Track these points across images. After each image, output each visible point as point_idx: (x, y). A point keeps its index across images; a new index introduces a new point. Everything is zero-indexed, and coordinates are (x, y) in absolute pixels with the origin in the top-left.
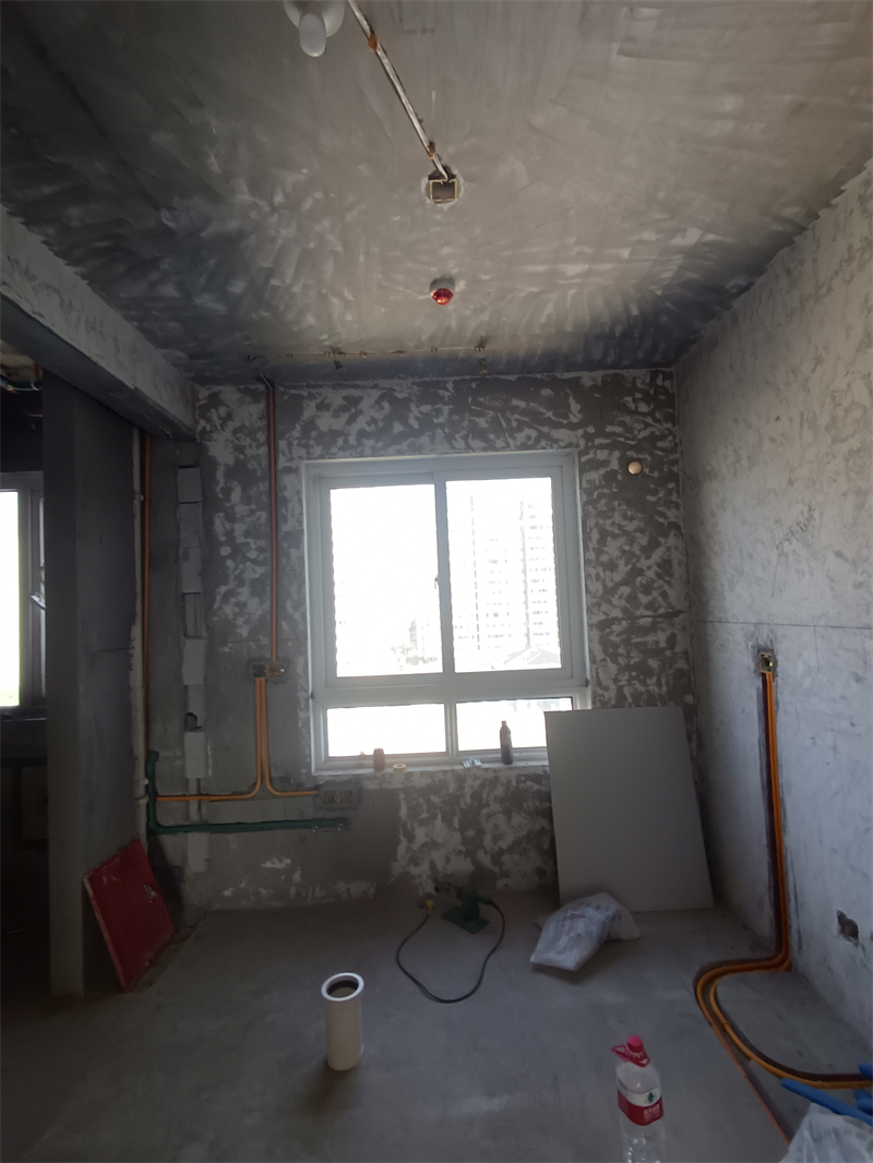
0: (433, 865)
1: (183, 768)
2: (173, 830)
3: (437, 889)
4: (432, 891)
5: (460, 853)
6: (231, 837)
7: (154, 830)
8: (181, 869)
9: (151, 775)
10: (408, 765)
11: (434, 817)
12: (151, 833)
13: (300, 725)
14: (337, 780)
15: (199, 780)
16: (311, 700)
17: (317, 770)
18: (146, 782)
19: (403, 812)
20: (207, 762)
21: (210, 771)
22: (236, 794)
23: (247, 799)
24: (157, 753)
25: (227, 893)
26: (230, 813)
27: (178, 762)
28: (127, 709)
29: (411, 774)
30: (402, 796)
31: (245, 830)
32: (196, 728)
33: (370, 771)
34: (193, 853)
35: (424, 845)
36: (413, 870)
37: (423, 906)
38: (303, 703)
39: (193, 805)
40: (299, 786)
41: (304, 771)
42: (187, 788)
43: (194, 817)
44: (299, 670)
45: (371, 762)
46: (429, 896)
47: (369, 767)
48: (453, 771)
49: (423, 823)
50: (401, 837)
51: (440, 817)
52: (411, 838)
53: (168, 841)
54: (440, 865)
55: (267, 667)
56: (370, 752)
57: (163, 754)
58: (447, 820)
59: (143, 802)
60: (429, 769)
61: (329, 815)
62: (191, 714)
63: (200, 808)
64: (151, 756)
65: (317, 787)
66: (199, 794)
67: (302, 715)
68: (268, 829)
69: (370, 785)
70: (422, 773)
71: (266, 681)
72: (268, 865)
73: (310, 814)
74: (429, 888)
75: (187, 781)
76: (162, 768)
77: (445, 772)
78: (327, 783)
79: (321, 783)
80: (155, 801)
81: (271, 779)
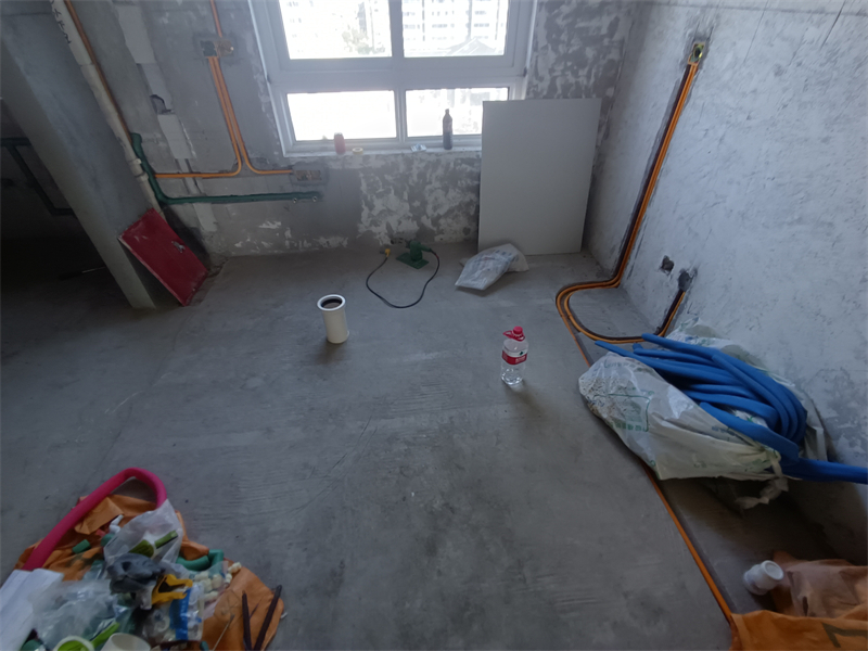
0: (389, 227)
1: (168, 150)
2: (180, 200)
3: (392, 242)
4: (389, 243)
5: (409, 218)
6: (229, 206)
7: (164, 202)
8: (197, 230)
9: (141, 155)
10: (365, 149)
11: (388, 192)
12: (161, 204)
13: (264, 109)
14: (306, 161)
15: (187, 161)
16: (268, 84)
17: (288, 152)
18: (139, 161)
19: (364, 187)
20: (188, 144)
21: (194, 153)
22: (222, 173)
23: (233, 177)
24: (139, 136)
25: (238, 245)
26: (223, 187)
27: (161, 144)
28: (87, 88)
29: (367, 157)
30: (361, 175)
31: (238, 201)
32: (165, 111)
33: (333, 154)
34: (203, 218)
35: (381, 212)
36: (374, 229)
37: (382, 252)
38: (261, 86)
39: (190, 182)
40: (275, 167)
41: (276, 153)
42: (179, 168)
43: (194, 192)
44: (250, 49)
45: (333, 146)
46: (387, 246)
47: (332, 150)
48: (403, 155)
49: (380, 196)
50: (364, 206)
51: (393, 191)
52: (371, 207)
53: (178, 209)
54: (394, 226)
55: (216, 45)
56: (331, 137)
57: (144, 136)
58: (399, 194)
59: (144, 178)
60: (383, 152)
61: (304, 190)
62: (155, 96)
63: (196, 184)
64: (135, 139)
65: (290, 167)
66: (192, 173)
67: (263, 99)
68: (257, 200)
69: (334, 166)
70: (377, 156)
71: (219, 60)
72: (264, 226)
73: (289, 189)
74: (387, 241)
75: (176, 161)
76: (148, 148)
77: (396, 155)
78: (299, 163)
79: (293, 163)
80: (155, 178)
81: (249, 160)
